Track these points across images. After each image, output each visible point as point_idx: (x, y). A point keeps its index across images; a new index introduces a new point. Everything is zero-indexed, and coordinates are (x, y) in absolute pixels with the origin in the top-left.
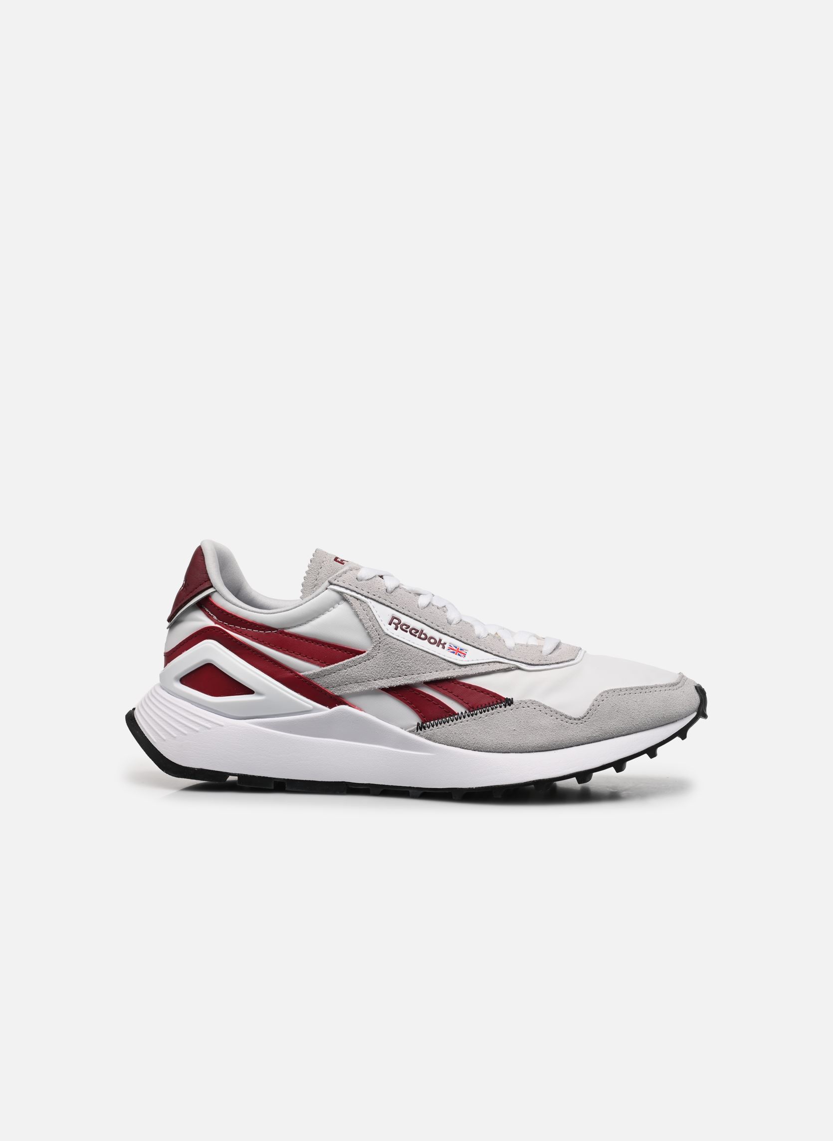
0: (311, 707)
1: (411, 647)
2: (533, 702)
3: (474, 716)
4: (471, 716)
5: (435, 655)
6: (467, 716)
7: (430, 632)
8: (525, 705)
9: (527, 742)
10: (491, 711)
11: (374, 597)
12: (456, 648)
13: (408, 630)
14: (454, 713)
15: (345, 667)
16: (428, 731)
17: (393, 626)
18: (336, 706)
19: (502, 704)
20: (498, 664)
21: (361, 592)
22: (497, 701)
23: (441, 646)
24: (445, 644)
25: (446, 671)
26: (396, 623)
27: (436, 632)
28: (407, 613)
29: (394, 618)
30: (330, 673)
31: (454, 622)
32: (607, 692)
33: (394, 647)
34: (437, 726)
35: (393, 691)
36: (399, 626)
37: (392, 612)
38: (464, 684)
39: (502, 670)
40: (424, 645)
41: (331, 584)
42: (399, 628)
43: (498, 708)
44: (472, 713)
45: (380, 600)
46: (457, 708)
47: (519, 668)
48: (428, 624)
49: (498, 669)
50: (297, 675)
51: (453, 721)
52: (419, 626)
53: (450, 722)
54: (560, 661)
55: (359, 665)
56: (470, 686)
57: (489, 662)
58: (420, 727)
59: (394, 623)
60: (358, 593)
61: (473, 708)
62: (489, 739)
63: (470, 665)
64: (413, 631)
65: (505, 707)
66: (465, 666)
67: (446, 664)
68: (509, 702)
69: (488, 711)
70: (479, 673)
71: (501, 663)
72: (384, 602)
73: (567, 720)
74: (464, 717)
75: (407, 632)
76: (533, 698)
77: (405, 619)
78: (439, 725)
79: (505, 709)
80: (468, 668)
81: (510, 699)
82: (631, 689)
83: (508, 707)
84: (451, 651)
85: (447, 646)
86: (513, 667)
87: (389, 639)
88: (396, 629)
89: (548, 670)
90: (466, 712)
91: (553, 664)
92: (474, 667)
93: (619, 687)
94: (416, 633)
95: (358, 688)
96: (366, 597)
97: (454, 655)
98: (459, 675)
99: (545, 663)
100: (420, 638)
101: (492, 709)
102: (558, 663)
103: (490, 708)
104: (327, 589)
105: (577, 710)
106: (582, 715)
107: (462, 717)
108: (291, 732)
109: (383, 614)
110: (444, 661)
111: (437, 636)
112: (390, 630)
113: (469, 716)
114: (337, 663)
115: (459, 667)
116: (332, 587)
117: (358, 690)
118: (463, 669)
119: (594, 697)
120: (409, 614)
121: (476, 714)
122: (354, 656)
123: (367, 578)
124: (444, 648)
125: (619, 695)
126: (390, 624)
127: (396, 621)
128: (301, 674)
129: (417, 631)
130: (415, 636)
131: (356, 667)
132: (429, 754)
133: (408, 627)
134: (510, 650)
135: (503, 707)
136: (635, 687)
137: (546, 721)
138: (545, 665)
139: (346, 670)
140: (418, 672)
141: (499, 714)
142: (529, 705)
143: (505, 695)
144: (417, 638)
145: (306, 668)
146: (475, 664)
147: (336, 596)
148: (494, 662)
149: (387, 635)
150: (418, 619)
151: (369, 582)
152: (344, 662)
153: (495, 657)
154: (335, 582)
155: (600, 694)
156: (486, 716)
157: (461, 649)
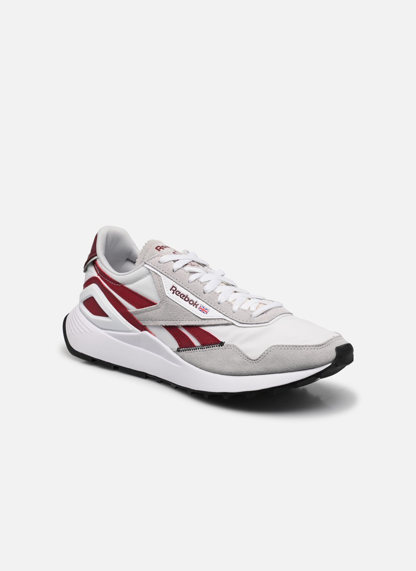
0: (132, 329)
1: (178, 305)
2: (234, 346)
3: (203, 349)
4: (202, 349)
5: (190, 311)
6: (200, 349)
7: (191, 297)
8: (230, 347)
9: (224, 369)
10: (212, 348)
11: (165, 274)
12: (203, 308)
13: (179, 295)
14: (194, 346)
15: (147, 311)
16: (181, 353)
17: (172, 291)
18: (143, 331)
19: (218, 345)
20: (224, 320)
21: (159, 270)
22: (216, 343)
23: (195, 306)
24: (198, 305)
25: (194, 321)
26: (174, 290)
27: (195, 297)
28: (181, 284)
29: (173, 287)
30: (140, 313)
31: (207, 292)
32: (275, 346)
33: (169, 304)
34: (185, 351)
35: (168, 328)
36: (175, 292)
37: (173, 283)
38: (202, 330)
39: (224, 324)
40: (186, 305)
41: (145, 263)
42: (175, 293)
43: (216, 347)
44: (202, 347)
45: (168, 276)
46: (196, 343)
47: (234, 324)
48: (192, 292)
49: (222, 323)
50: (127, 311)
51: (193, 350)
52: (185, 292)
53: (191, 350)
54: (258, 322)
55: (153, 311)
56: (205, 331)
57: (219, 319)
58: (178, 350)
59: (173, 290)
60: (157, 270)
61: (204, 345)
62: (207, 364)
63: (207, 319)
64: (182, 296)
65: (219, 347)
66: (205, 319)
67: (194, 317)
68: (222, 344)
69: (210, 348)
70: (210, 325)
71: (226, 320)
72: (170, 277)
73: (248, 360)
74: (199, 349)
75: (178, 296)
76: (235, 344)
77: (179, 288)
78: (186, 351)
79: (219, 348)
80: (206, 321)
81: (223, 342)
82: (289, 346)
83: (220, 347)
84: (200, 309)
85: (198, 306)
86: (230, 323)
87: (168, 299)
88: (173, 293)
89: (249, 327)
90: (200, 346)
91: (254, 324)
92: (210, 321)
93: (282, 344)
94: (183, 297)
95: (152, 323)
96: (161, 273)
97: (201, 312)
98: (200, 324)
99: (249, 322)
100: (185, 300)
101: (213, 347)
102: (257, 324)
103: (211, 346)
104: (143, 266)
105: (254, 355)
106: (256, 358)
107: (197, 349)
108: (123, 341)
109: (167, 283)
110: (194, 315)
111: (195, 299)
112: (169, 294)
113: (201, 349)
114: (143, 308)
115: (201, 320)
116: (145, 265)
117: (152, 324)
118: (203, 321)
119: (266, 349)
120: (182, 285)
121: (204, 348)
122: (152, 305)
123: (164, 262)
124: (196, 307)
125: (281, 349)
126: (171, 290)
127: (174, 289)
128: (129, 311)
129: (184, 296)
130: (183, 299)
131: (151, 312)
132: (179, 366)
133: (180, 293)
134: (234, 312)
135: (218, 346)
136: (292, 345)
137: (238, 359)
138: (249, 324)
139: (147, 313)
140: (180, 320)
141: (215, 350)
142: (232, 348)
143: (221, 340)
144: (183, 300)
145: (131, 308)
146: (211, 319)
147: (147, 271)
148: (222, 319)
149: (167, 296)
150: (187, 288)
151: (164, 264)
152: (147, 308)
153: (224, 316)
154: (148, 263)
155: (270, 347)
156: (209, 350)
157: (206, 309)
